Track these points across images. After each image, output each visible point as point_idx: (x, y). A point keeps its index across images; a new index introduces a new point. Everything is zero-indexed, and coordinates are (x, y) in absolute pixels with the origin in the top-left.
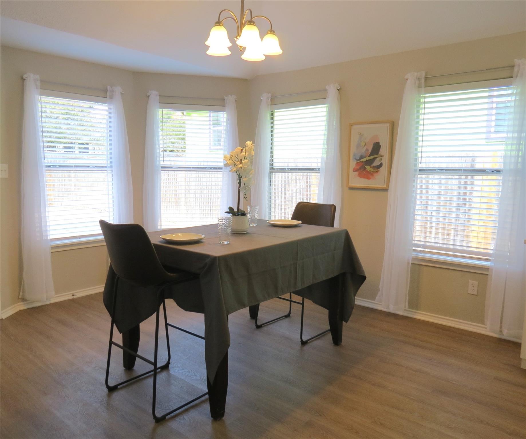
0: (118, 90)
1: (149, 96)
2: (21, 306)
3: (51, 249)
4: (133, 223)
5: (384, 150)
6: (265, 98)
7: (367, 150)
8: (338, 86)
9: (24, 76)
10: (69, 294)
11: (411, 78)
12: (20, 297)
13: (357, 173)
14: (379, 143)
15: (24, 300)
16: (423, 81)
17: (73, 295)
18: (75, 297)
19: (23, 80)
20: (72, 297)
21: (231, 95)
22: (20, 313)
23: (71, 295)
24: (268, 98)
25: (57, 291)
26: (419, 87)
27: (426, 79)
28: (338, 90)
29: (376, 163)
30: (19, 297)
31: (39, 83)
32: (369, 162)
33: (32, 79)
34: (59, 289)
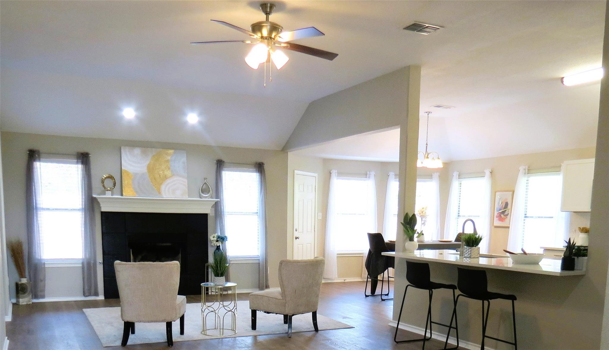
0: (373, 173)
1: (389, 175)
4: (377, 233)
5: (509, 207)
6: (456, 174)
7: (502, 206)
8: (491, 170)
10: (342, 279)
11: (521, 168)
13: (497, 218)
14: (507, 202)
16: (527, 170)
18: (345, 281)
19: (330, 173)
20: (344, 281)
21: (436, 173)
24: (457, 175)
26: (525, 174)
27: (528, 170)
28: (491, 172)
29: (506, 213)
31: (337, 174)
32: (503, 213)
33: (334, 173)
34: (339, 276)
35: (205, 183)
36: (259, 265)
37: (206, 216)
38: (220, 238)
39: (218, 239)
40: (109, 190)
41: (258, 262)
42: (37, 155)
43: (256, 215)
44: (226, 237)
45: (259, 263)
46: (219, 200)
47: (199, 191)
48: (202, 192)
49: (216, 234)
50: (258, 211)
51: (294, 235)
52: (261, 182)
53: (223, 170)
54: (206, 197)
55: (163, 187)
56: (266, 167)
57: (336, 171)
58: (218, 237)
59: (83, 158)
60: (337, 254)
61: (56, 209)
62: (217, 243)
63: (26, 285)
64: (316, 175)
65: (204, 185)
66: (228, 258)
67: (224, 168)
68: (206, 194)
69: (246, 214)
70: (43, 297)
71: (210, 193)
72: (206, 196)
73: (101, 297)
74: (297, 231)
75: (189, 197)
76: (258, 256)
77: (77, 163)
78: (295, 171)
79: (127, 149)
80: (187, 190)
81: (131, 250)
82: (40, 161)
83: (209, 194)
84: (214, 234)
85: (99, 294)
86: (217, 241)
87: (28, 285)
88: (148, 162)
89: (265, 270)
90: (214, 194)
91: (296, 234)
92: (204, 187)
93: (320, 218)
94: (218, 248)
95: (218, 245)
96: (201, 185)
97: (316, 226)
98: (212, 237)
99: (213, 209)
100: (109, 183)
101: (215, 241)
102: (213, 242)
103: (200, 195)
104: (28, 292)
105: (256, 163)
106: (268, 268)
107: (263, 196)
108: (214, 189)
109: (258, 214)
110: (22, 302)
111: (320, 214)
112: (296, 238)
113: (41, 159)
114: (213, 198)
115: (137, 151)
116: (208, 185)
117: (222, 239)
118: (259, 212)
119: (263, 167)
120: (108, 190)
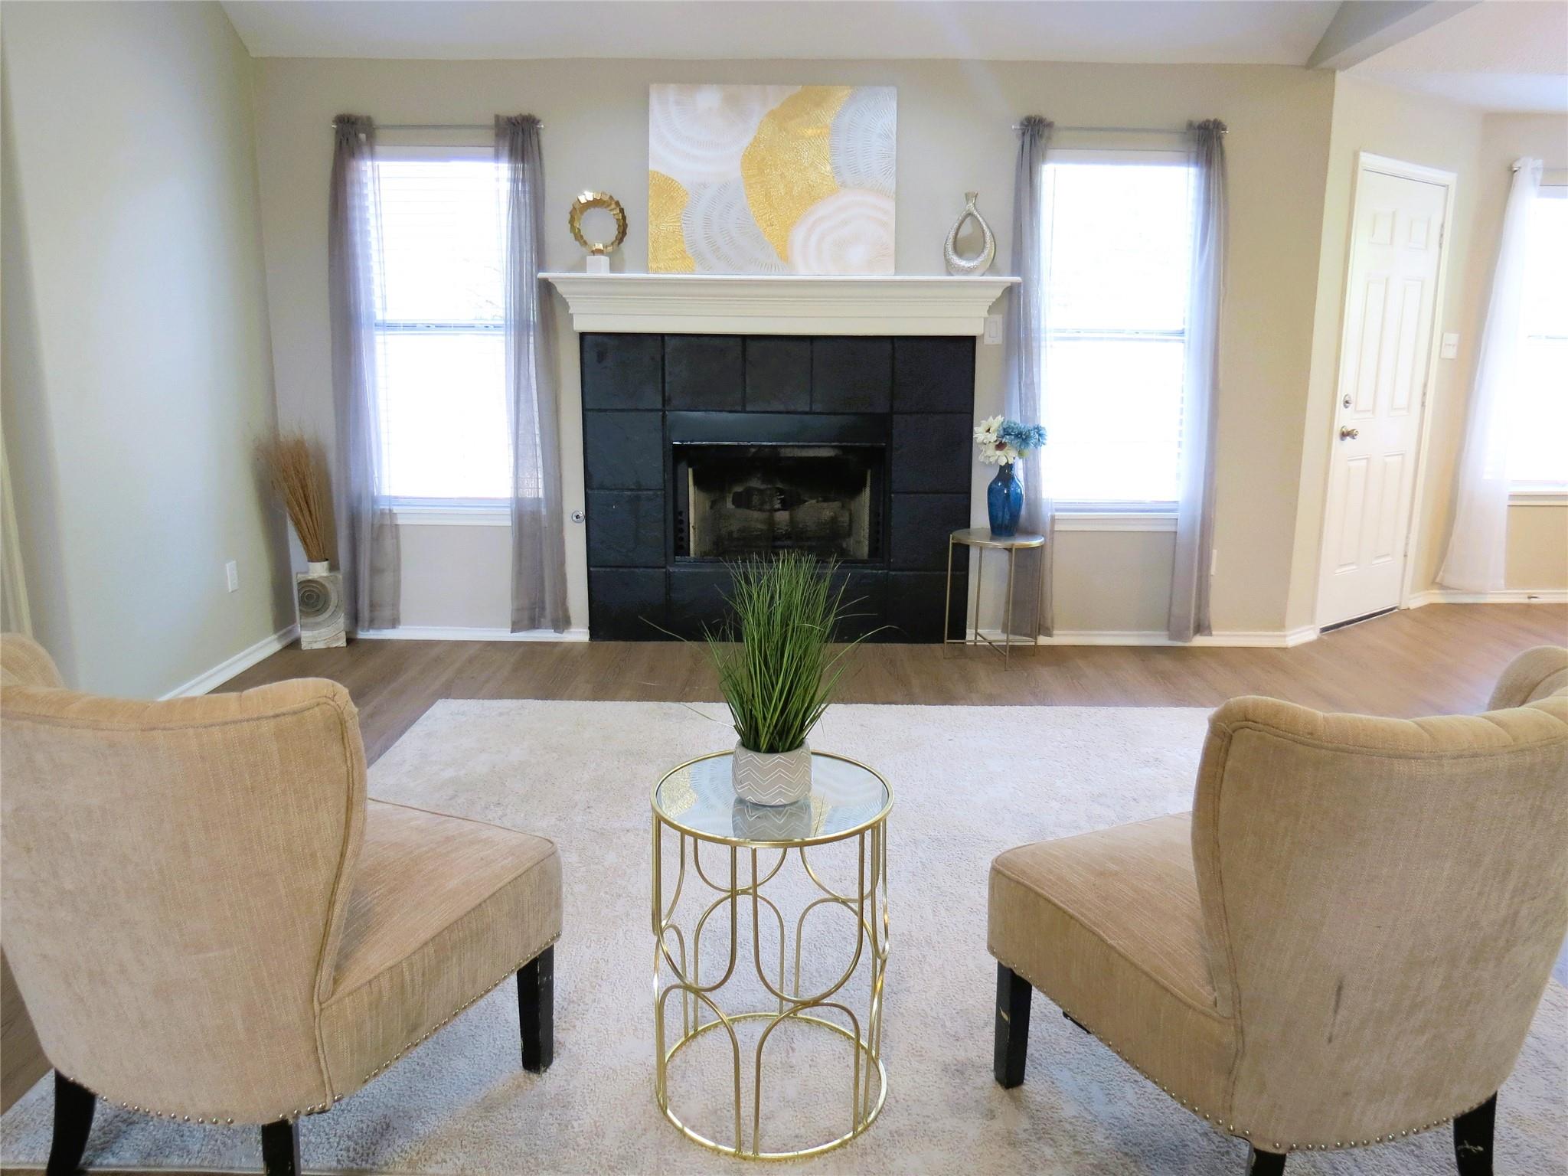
2: (1437, 597)
3: (1509, 499)
9: (1514, 166)
10: (1521, 593)
12: (1438, 580)
15: (1442, 587)
17: (1530, 598)
18: (1533, 601)
19: (1512, 172)
20: (1526, 601)
22: (1431, 609)
23: (1526, 596)
25: (1510, 583)
30: (1435, 578)
31: (1539, 176)
33: (1529, 169)
34: (1513, 579)
35: (970, 214)
36: (1175, 539)
37: (967, 344)
38: (1010, 434)
39: (1003, 437)
40: (600, 252)
41: (1172, 529)
42: (363, 136)
43: (1179, 340)
44: (1038, 429)
45: (1176, 532)
46: (1017, 279)
47: (945, 248)
48: (958, 249)
49: (1000, 419)
50: (1187, 327)
51: (1336, 423)
52: (1208, 201)
53: (1044, 159)
54: (968, 271)
55: (798, 236)
56: (1231, 140)
57: (1539, 163)
58: (1004, 429)
59: (514, 135)
60: (1511, 496)
61: (438, 326)
62: (998, 453)
63: (322, 585)
64: (1449, 178)
65: (962, 222)
66: (1047, 513)
67: (1050, 153)
68: (968, 259)
69: (1137, 336)
70: (394, 623)
71: (986, 252)
72: (971, 264)
73: (579, 634)
74: (1351, 406)
75: (897, 272)
76: (1173, 506)
77: (497, 157)
78: (1362, 154)
79: (672, 91)
80: (890, 240)
81: (690, 470)
82: (373, 156)
83: (981, 259)
84: (991, 418)
85: (573, 620)
86: (1000, 446)
87: (329, 586)
88: (747, 140)
89: (1196, 565)
90: (1005, 259)
91: (1345, 419)
92: (967, 229)
93: (1451, 353)
94: (1005, 474)
95: (1003, 464)
96: (954, 224)
97: (1429, 384)
98: (985, 431)
99: (998, 319)
100: (600, 228)
101: (992, 446)
102: (983, 448)
103: (948, 262)
104: (331, 609)
105: (1190, 125)
106: (1215, 552)
107: (1209, 256)
108: (1006, 238)
109: (1186, 338)
110: (310, 642)
111: (1453, 338)
112: (1344, 435)
113: (379, 149)
114: (998, 274)
115: (708, 99)
116: (978, 221)
117: (1022, 437)
118: (1190, 330)
119: (1220, 138)
120: (595, 252)
